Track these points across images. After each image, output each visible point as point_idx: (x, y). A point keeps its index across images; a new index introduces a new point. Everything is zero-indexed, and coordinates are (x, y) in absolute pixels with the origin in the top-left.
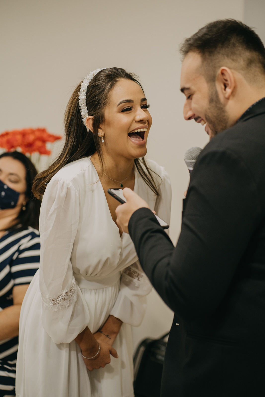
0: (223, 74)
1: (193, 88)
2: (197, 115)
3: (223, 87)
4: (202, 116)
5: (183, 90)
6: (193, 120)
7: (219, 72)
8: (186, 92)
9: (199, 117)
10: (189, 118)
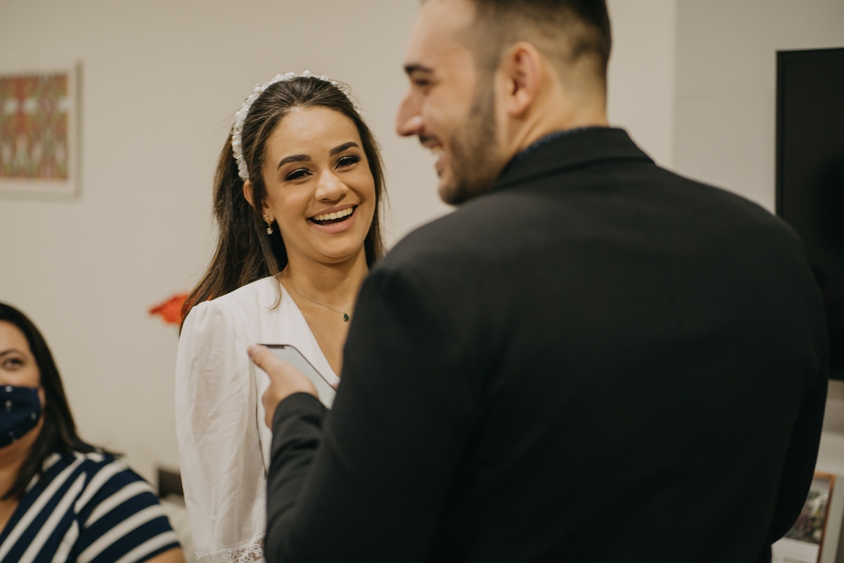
0: (518, 59)
1: (440, 73)
2: (430, 130)
3: (510, 86)
4: (443, 138)
5: (410, 69)
6: (414, 140)
7: (510, 51)
8: (418, 75)
9: (434, 138)
10: (408, 134)
